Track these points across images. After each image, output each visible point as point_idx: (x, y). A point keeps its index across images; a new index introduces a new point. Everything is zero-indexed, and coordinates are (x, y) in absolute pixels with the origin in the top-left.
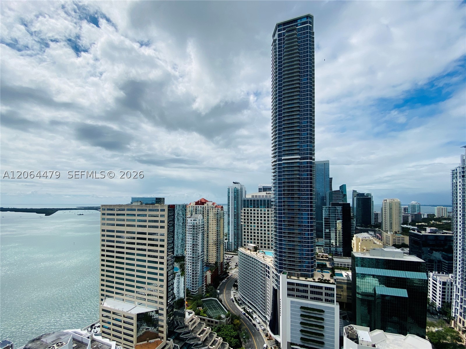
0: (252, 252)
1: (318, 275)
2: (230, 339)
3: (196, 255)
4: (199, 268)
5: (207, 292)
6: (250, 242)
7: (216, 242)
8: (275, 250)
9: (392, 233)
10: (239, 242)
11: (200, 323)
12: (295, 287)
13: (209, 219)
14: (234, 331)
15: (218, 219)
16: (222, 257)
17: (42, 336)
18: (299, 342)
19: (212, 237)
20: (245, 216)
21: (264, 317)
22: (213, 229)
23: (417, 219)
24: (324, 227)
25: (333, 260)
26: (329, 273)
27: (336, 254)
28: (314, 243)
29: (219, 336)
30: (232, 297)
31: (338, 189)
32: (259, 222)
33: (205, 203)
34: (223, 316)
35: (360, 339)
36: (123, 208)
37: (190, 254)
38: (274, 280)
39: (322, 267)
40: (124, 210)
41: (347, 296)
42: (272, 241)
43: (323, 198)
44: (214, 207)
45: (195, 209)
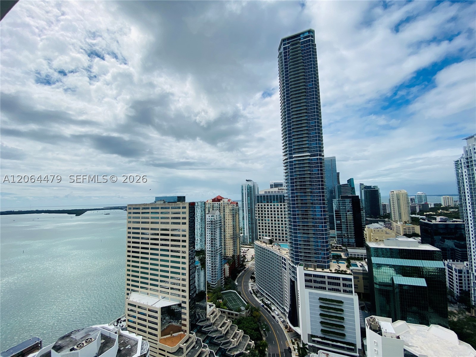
0: (268, 245)
1: (334, 266)
2: (251, 332)
4: (218, 262)
5: (226, 284)
6: (264, 235)
7: (233, 236)
8: (290, 242)
9: (402, 223)
10: (254, 236)
11: (221, 316)
12: (313, 278)
13: (226, 215)
14: (255, 324)
15: (233, 215)
16: (239, 250)
17: (71, 333)
18: (319, 334)
19: (229, 232)
20: (259, 211)
22: (229, 224)
23: (424, 208)
24: (335, 219)
25: (347, 250)
27: (349, 244)
28: (328, 235)
29: (240, 329)
30: (250, 289)
31: (346, 183)
32: (273, 216)
33: (221, 200)
34: (243, 308)
35: (383, 331)
36: (148, 206)
37: (209, 248)
38: (291, 272)
39: (338, 258)
40: (148, 208)
41: (364, 286)
42: (286, 234)
43: (332, 192)
44: (230, 203)
45: (212, 206)
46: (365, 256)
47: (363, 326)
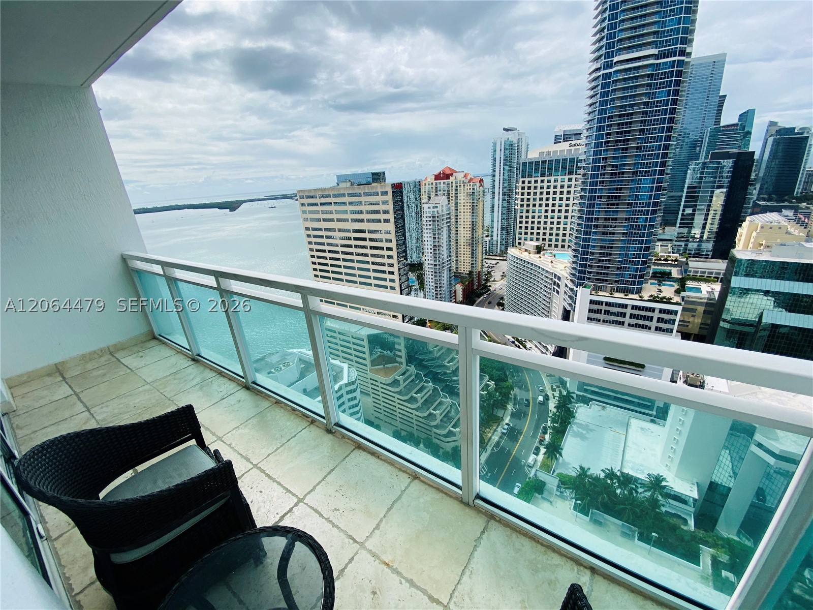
0: (532, 255)
4: (445, 280)
6: (529, 239)
7: (471, 242)
8: (574, 250)
10: (509, 238)
12: (603, 308)
13: (459, 204)
15: (473, 203)
16: (480, 264)
19: (464, 235)
20: (523, 194)
22: (466, 220)
24: (683, 203)
25: (687, 264)
26: (674, 286)
27: (698, 254)
32: (551, 202)
33: (451, 175)
35: (707, 387)
36: (327, 193)
37: (429, 260)
38: (567, 297)
39: (662, 277)
40: (328, 196)
41: (701, 324)
42: (571, 235)
44: (467, 181)
45: (434, 188)
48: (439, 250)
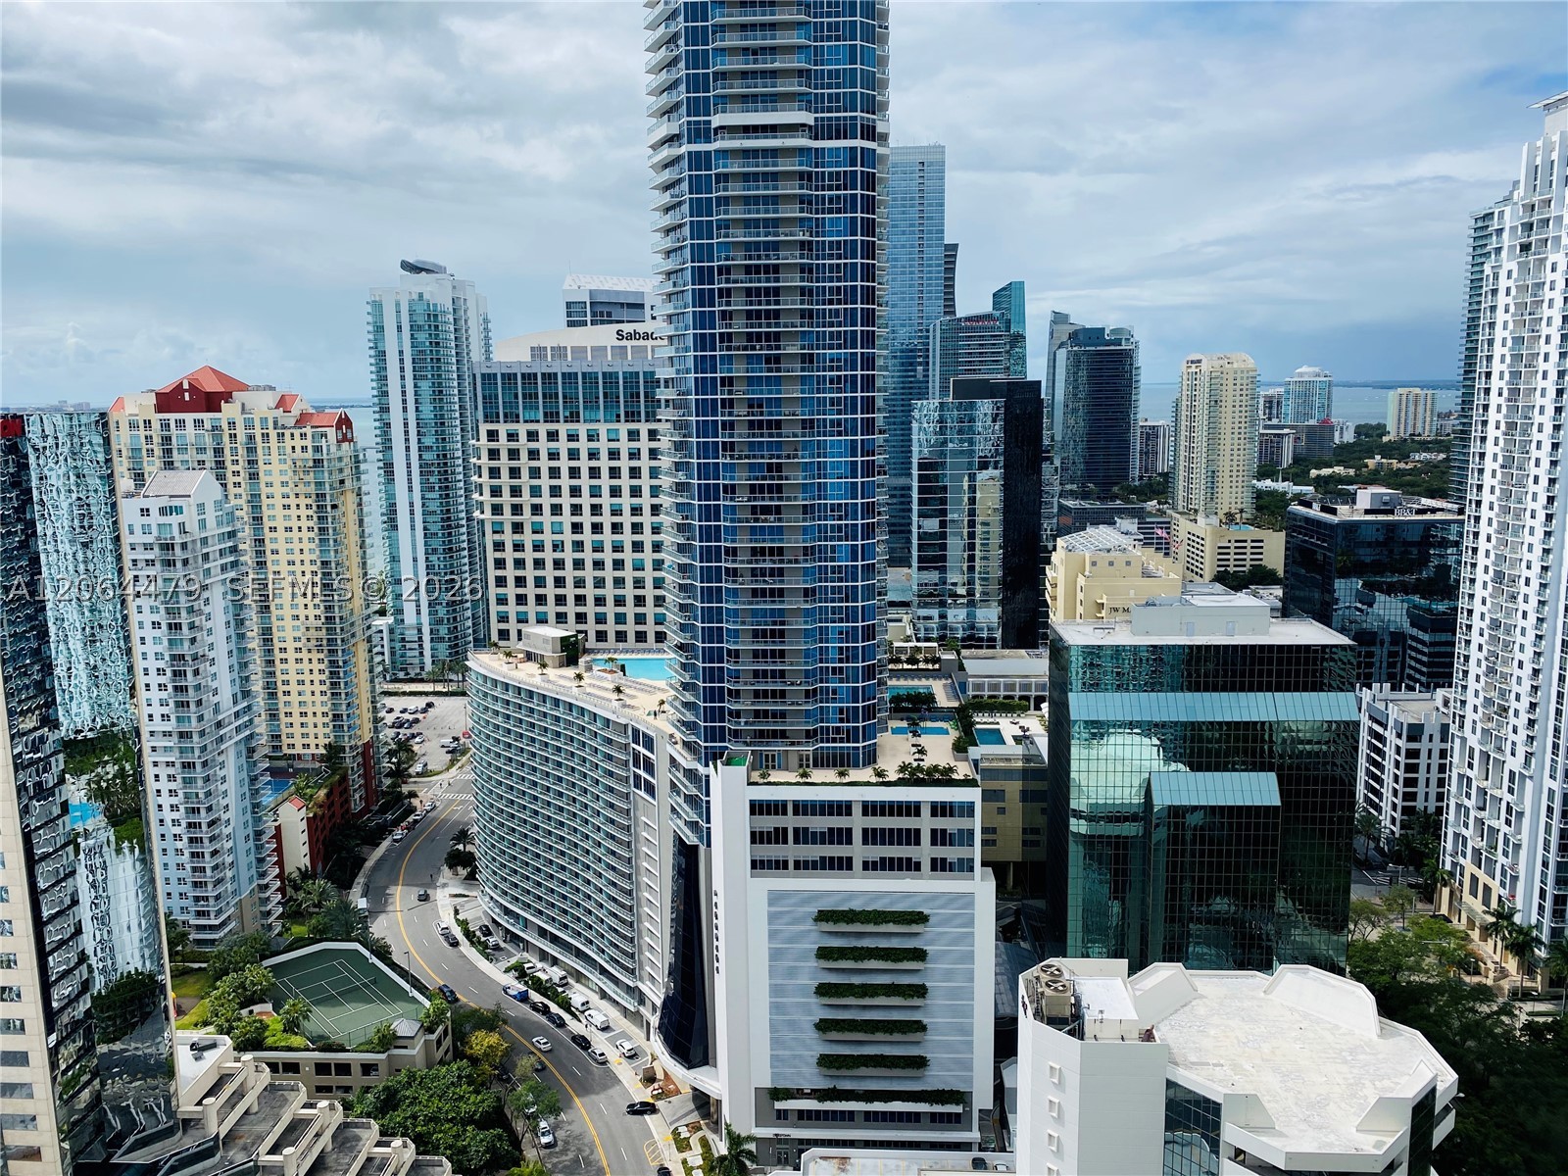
0: (552, 672)
1: (895, 749)
2: (457, 1137)
3: (201, 718)
4: (232, 794)
5: (293, 913)
6: (532, 618)
7: (323, 634)
8: (681, 647)
9: (1215, 520)
11: (271, 1089)
12: (790, 821)
13: (265, 501)
14: (477, 1092)
15: (320, 496)
16: (367, 716)
18: (812, 1078)
19: (296, 608)
20: (494, 473)
21: (631, 991)
22: (297, 557)
23: (1316, 447)
24: (915, 507)
25: (962, 668)
27: (971, 637)
28: (880, 594)
29: (394, 1135)
30: (448, 920)
31: (987, 307)
32: (586, 501)
33: (227, 397)
34: (405, 1027)
35: (1089, 1016)
37: (157, 718)
38: (681, 800)
39: (916, 709)
41: (1025, 831)
42: (659, 601)
43: (911, 359)
44: (292, 422)
45: (157, 440)
46: (1042, 687)
47: (1006, 1010)
48: (196, 672)
